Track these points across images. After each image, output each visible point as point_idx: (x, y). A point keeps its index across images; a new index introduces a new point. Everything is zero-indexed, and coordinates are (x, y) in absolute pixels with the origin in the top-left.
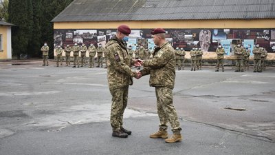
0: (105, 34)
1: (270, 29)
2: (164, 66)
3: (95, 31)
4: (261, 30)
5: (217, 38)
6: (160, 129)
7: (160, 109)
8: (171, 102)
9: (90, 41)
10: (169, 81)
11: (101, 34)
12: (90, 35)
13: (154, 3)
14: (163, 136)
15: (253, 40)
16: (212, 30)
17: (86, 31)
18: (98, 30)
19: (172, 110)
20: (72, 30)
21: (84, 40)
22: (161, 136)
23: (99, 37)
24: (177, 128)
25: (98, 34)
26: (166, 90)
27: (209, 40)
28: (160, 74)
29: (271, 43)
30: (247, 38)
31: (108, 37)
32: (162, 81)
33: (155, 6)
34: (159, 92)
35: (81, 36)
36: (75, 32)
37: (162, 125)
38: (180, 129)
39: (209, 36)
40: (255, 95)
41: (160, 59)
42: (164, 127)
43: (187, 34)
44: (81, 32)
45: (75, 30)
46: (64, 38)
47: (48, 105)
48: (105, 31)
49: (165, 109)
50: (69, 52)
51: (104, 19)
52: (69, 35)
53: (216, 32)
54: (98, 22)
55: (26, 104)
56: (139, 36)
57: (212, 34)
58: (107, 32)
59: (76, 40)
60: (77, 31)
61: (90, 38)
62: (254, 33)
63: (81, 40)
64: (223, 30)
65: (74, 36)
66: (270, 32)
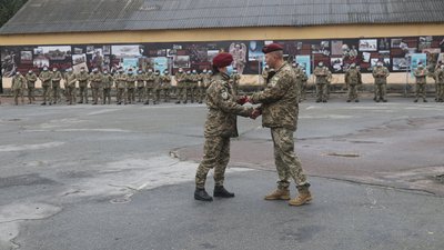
0: (84, 52)
1: (330, 40)
2: (281, 98)
3: (69, 48)
4: (317, 42)
5: (255, 55)
6: (280, 187)
7: (278, 159)
8: (292, 149)
9: (61, 63)
10: (287, 118)
11: (79, 53)
12: (60, 54)
13: (158, 3)
14: (283, 197)
15: (308, 57)
16: (247, 43)
17: (54, 49)
18: (73, 46)
19: (293, 159)
20: (31, 48)
21: (51, 62)
22: (281, 196)
23: (74, 57)
24: (302, 183)
25: (73, 52)
26: (285, 131)
27: (244, 57)
28: (275, 110)
29: (333, 60)
30: (298, 53)
31: (89, 57)
32: (278, 119)
33: (159, 8)
34: (275, 134)
35: (46, 56)
36: (35, 50)
37: (282, 181)
38: (307, 185)
39: (243, 51)
40: (351, 134)
41: (275, 89)
42: (285, 185)
43: (211, 49)
44: (46, 50)
45: (36, 46)
46: (18, 60)
47: (69, 164)
48: (84, 47)
49: (284, 158)
50: (33, 82)
51: (83, 28)
52: (27, 55)
53: (253, 46)
54: (72, 33)
55: (31, 164)
56: (138, 54)
57: (248, 48)
58: (88, 48)
59: (38, 62)
60: (39, 49)
61: (60, 58)
62: (308, 46)
63: (46, 63)
64: (263, 42)
65: (35, 56)
66: (330, 44)
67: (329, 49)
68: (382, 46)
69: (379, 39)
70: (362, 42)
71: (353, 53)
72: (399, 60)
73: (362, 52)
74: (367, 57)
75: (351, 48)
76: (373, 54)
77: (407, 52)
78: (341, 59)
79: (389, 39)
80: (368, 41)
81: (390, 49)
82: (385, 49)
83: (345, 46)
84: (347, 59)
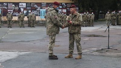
28: (78, 28)
32: (79, 31)
66: (7, 4)
67: (7, 6)
68: (28, 6)
69: (27, 3)
70: (20, 4)
71: (17, 8)
72: (34, 11)
73: (20, 8)
74: (22, 10)
75: (16, 6)
76: (25, 9)
77: (37, 8)
78: (12, 11)
79: (31, 3)
80: (23, 4)
81: (31, 7)
82: (29, 7)
83: (13, 5)
84: (14, 11)
